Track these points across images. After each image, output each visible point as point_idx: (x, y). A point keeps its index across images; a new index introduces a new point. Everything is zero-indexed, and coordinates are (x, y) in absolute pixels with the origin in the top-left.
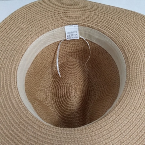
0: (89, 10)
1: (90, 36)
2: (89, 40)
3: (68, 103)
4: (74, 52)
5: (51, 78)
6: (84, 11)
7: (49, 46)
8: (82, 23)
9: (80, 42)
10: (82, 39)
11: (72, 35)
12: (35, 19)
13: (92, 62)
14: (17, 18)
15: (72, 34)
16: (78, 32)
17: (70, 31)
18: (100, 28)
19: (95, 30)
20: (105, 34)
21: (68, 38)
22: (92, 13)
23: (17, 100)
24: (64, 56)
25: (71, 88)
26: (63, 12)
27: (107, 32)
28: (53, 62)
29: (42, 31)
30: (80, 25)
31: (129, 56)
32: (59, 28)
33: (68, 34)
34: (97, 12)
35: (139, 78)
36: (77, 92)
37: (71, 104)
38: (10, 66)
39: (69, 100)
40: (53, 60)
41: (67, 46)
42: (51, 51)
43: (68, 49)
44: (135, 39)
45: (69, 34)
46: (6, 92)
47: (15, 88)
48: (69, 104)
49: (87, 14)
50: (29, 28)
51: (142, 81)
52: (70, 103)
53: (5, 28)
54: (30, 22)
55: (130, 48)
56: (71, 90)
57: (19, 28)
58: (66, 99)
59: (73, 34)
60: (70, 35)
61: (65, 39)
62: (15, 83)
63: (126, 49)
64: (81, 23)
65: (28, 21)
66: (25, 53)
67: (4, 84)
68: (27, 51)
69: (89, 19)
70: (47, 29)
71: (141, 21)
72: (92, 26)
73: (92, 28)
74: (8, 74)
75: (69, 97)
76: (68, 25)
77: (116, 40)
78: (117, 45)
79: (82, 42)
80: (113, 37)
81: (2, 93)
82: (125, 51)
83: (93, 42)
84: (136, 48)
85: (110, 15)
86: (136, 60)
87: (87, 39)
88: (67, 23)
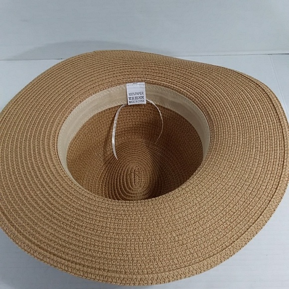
0: (160, 64)
1: (162, 99)
2: (161, 105)
3: (129, 194)
4: (139, 126)
5: (102, 165)
6: (153, 65)
7: (102, 112)
8: (151, 80)
9: (148, 109)
10: (151, 104)
11: (136, 98)
12: (85, 73)
13: (166, 140)
14: (58, 72)
15: (136, 96)
16: (145, 93)
17: (134, 91)
18: (175, 86)
19: (169, 89)
20: (182, 94)
21: (130, 102)
22: (164, 67)
23: (58, 168)
24: (123, 132)
25: (133, 174)
26: (124, 66)
27: (185, 91)
28: (106, 141)
29: (94, 89)
30: (147, 83)
31: (214, 118)
32: (118, 87)
33: (130, 96)
34: (171, 66)
35: (226, 142)
36: (143, 180)
37: (133, 195)
38: (48, 128)
39: (129, 191)
40: (108, 137)
41: (129, 115)
42: (104, 122)
43: (130, 120)
44: (223, 98)
45: (132, 96)
46: (43, 159)
47: (55, 154)
48: (129, 196)
49: (157, 68)
50: (76, 85)
51: (231, 146)
52: (131, 195)
53: (42, 84)
54: (77, 77)
55: (215, 108)
56: (133, 177)
57: (61, 84)
58: (125, 190)
59: (138, 96)
60: (133, 98)
61: (126, 103)
62: (55, 150)
63: (210, 110)
64: (149, 80)
65: (75, 76)
66: (70, 115)
67: (40, 149)
68: (72, 113)
69: (160, 75)
70: (102, 86)
71: (231, 77)
72: (164, 83)
73: (165, 86)
74: (46, 137)
75: (131, 186)
76: (130, 82)
77: (197, 100)
78: (198, 106)
79: (151, 110)
80: (193, 96)
81: (38, 159)
82: (209, 112)
83: (166, 107)
84: (223, 107)
85: (190, 69)
86: (223, 121)
87: (158, 104)
88: (129, 80)
